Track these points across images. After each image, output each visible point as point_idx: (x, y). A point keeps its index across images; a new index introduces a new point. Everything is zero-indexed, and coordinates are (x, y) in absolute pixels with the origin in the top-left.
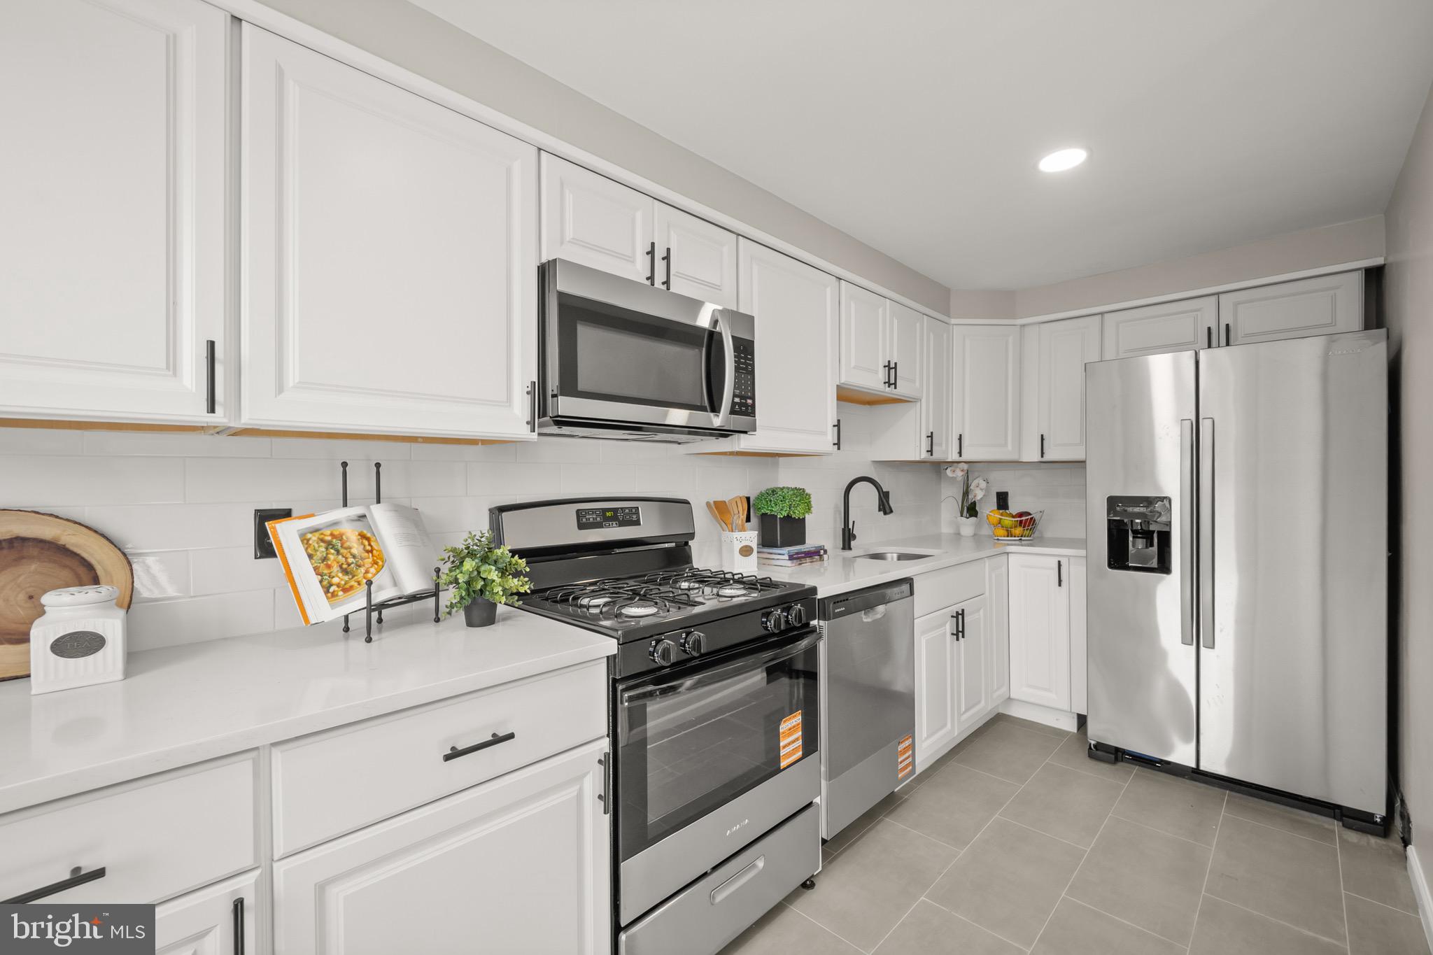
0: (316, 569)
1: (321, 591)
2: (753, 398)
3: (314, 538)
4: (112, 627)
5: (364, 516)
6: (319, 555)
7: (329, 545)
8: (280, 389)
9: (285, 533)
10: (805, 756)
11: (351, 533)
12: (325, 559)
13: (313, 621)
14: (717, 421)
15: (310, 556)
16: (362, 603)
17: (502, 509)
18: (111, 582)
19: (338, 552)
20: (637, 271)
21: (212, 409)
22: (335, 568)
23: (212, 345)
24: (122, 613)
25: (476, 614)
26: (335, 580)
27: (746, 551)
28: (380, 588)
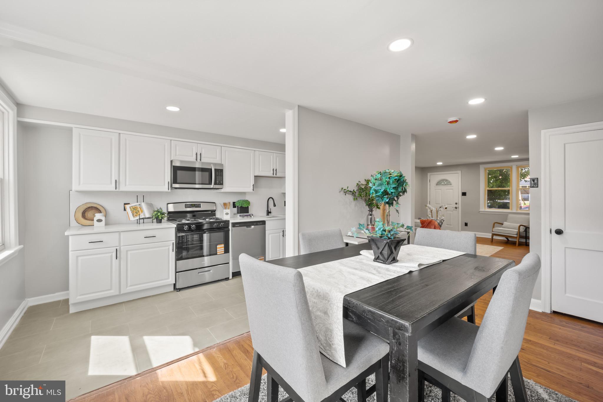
0: (132, 212)
1: (132, 216)
2: (223, 181)
3: (132, 208)
4: (103, 218)
5: (140, 204)
6: (132, 210)
7: (134, 209)
8: (126, 185)
9: (127, 207)
10: (224, 253)
11: (138, 207)
12: (133, 211)
13: (131, 220)
14: (212, 186)
15: (131, 210)
16: (139, 218)
17: (168, 204)
18: (103, 213)
19: (135, 210)
20: (193, 159)
21: (116, 189)
22: (135, 212)
23: (116, 180)
24: (105, 217)
25: (158, 221)
26: (134, 214)
27: (227, 214)
28: (141, 216)
